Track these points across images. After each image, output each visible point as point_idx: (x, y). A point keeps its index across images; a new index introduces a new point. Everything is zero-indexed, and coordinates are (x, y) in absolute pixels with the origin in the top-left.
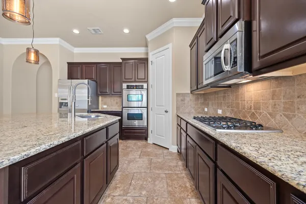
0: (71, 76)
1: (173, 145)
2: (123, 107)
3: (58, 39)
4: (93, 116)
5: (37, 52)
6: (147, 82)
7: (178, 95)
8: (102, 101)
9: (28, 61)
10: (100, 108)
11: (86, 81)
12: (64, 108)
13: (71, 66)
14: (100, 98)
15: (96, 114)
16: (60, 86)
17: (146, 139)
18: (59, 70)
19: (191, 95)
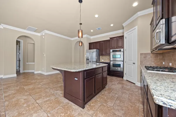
0: (90, 48)
1: (138, 82)
2: (110, 61)
3: (86, 35)
4: (98, 64)
5: (82, 42)
6: (123, 48)
7: (141, 54)
8: (101, 58)
9: (80, 46)
10: (101, 61)
11: (95, 50)
12: (88, 61)
13: (90, 44)
14: (101, 56)
15: (99, 63)
16: (87, 52)
17: (123, 77)
18: (86, 46)
19: (151, 54)
